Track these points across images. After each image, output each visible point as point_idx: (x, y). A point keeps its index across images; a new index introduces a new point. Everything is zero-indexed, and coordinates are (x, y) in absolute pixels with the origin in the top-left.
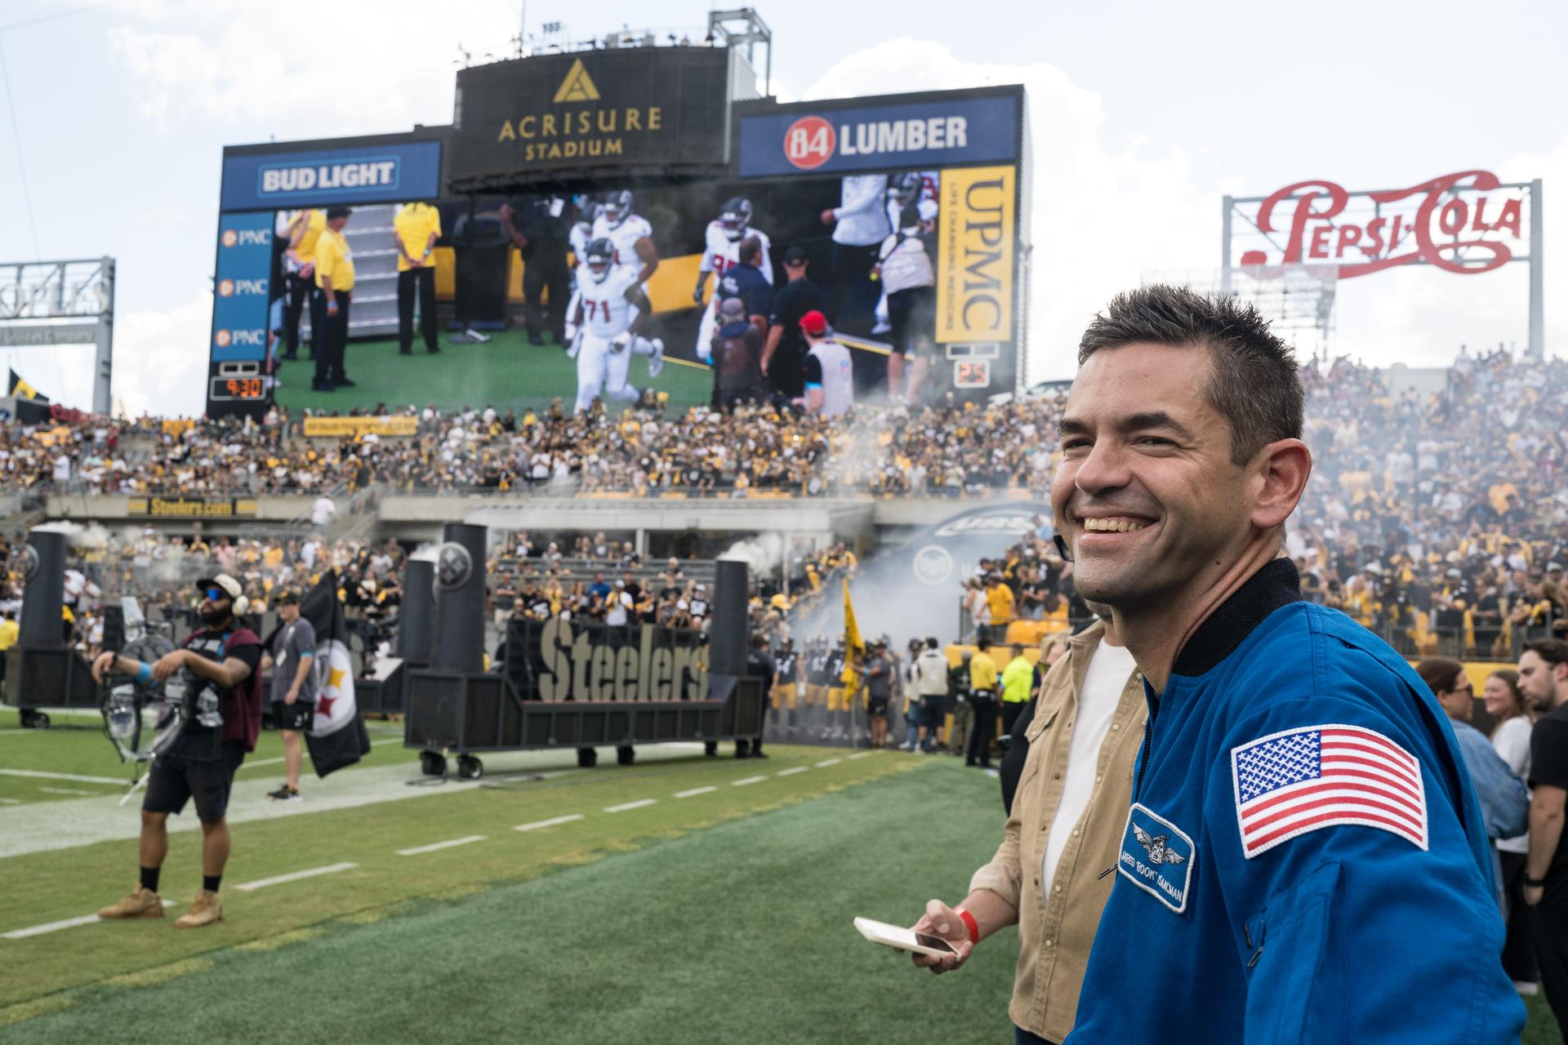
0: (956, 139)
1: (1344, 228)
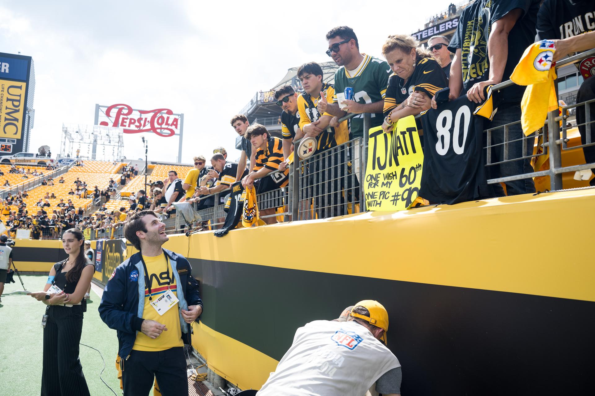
0: (5, 70)
1: (131, 119)
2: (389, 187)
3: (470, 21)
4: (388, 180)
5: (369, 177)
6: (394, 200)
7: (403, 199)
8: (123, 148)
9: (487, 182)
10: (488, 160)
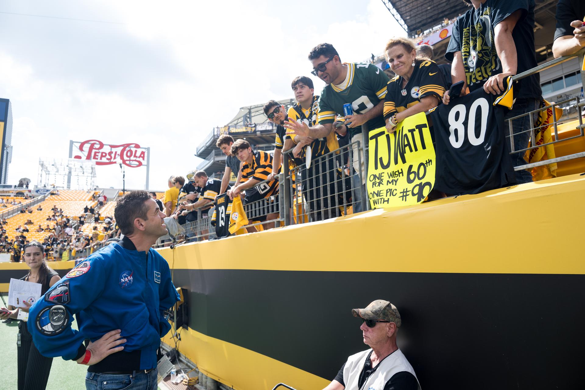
1: (102, 153)
2: (396, 185)
3: (466, 28)
4: (393, 178)
5: (372, 177)
6: (403, 196)
7: (413, 195)
8: (95, 178)
9: (514, 169)
10: (512, 147)
